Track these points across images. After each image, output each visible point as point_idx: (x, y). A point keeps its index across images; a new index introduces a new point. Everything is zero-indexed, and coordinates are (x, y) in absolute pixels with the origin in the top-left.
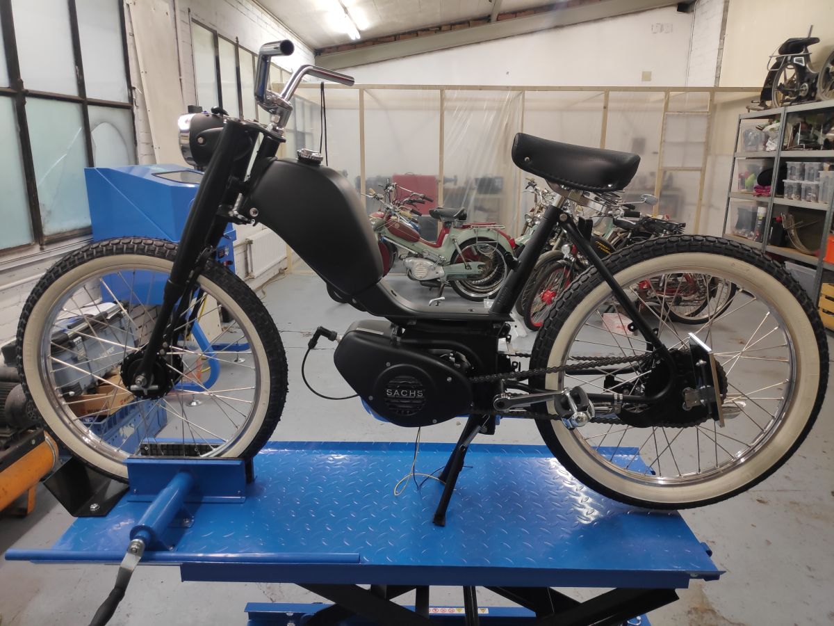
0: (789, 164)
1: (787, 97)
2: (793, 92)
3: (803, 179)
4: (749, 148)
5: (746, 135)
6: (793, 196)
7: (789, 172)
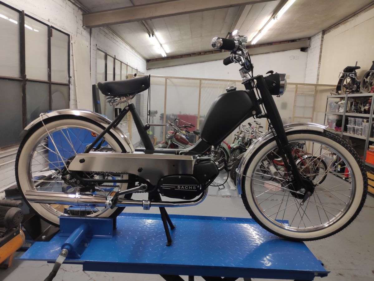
0: (349, 118)
1: (347, 90)
2: (350, 88)
3: (356, 125)
4: (332, 110)
5: (330, 105)
6: (351, 132)
7: (349, 122)
